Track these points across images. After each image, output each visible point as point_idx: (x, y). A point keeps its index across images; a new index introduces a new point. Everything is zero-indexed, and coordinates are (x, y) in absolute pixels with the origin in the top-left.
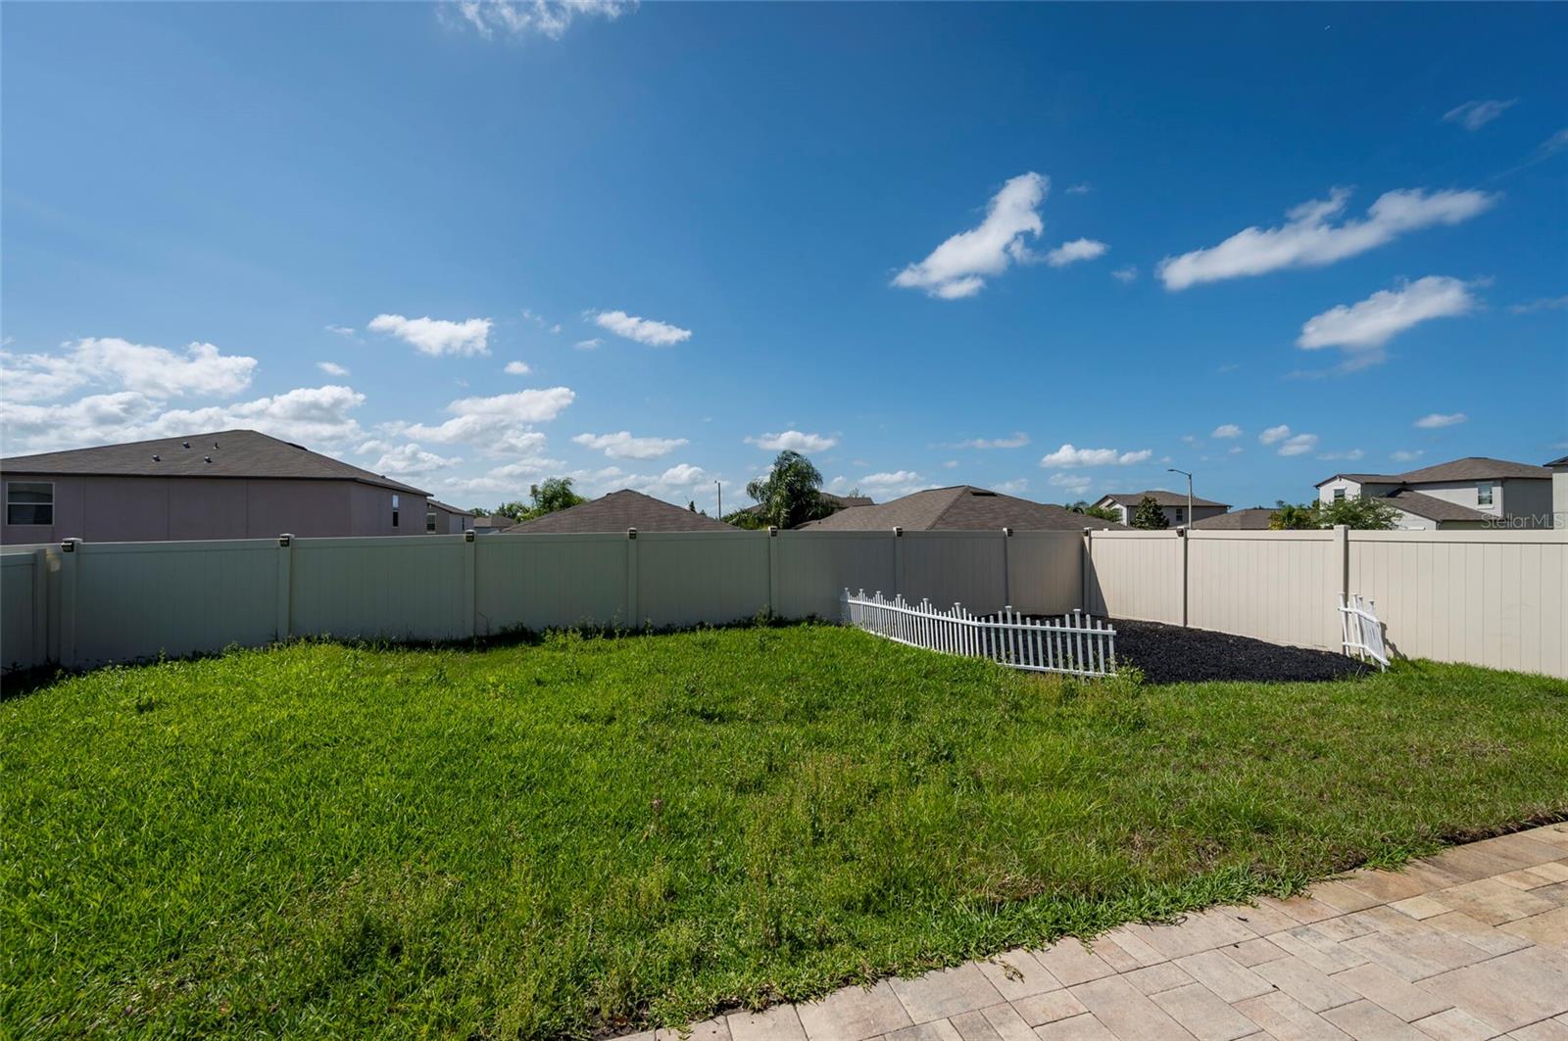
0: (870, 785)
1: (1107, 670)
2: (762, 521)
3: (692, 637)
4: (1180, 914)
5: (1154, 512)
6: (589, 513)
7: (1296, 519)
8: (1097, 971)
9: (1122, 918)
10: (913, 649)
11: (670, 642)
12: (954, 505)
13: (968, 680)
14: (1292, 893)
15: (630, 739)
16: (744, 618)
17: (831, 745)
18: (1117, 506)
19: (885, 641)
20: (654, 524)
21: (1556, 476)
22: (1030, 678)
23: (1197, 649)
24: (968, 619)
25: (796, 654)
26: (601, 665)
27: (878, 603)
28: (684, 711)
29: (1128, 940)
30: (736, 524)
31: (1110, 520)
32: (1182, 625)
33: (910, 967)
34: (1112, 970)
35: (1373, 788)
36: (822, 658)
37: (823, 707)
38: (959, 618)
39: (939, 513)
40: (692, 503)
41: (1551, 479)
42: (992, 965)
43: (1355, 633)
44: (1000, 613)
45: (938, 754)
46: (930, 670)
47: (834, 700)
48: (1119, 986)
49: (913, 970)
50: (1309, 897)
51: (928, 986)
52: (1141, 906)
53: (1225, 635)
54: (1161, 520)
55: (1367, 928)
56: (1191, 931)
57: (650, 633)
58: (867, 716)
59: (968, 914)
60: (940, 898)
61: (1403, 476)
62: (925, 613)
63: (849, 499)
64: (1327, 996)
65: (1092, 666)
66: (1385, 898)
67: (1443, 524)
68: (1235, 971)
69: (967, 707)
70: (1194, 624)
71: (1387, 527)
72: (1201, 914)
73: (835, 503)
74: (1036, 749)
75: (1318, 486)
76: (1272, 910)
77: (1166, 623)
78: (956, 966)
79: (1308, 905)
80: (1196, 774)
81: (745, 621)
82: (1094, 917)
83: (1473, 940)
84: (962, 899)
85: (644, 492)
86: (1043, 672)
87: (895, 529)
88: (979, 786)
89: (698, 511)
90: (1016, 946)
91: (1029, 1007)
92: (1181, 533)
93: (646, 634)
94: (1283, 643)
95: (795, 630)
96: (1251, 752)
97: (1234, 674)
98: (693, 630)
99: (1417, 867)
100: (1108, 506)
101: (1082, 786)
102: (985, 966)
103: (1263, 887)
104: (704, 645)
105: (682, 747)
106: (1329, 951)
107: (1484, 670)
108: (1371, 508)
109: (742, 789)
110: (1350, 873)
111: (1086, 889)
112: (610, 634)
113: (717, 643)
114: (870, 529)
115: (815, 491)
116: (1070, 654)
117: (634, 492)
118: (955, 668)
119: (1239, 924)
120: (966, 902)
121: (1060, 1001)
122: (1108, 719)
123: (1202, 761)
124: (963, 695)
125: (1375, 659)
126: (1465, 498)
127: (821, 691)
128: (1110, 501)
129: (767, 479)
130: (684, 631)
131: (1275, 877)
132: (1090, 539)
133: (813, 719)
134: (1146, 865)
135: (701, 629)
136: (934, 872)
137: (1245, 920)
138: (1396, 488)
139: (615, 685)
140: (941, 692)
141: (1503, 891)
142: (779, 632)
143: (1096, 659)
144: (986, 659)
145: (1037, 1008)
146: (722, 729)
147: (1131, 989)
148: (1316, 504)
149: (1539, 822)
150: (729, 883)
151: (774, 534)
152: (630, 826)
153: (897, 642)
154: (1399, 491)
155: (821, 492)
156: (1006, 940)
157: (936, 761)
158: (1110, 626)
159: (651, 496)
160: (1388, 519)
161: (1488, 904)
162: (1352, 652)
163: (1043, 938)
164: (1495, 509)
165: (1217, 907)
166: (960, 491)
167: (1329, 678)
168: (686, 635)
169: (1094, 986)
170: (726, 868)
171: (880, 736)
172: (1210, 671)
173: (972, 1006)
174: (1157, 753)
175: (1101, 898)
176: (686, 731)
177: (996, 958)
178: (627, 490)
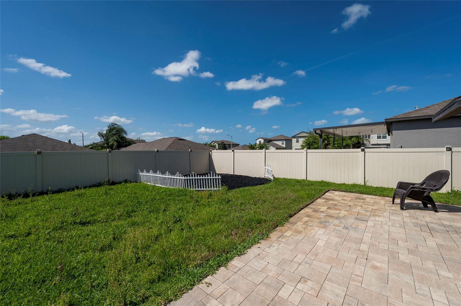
0: (154, 236)
1: (219, 188)
2: (103, 147)
3: (73, 193)
4: (246, 250)
5: (224, 146)
6: (11, 143)
7: (252, 147)
8: (230, 274)
9: (233, 257)
10: (163, 188)
11: (62, 196)
12: (173, 143)
13: (182, 195)
14: (267, 237)
15: (41, 241)
16: (97, 183)
17: (138, 225)
18: (215, 144)
19: (154, 186)
20: (50, 148)
21: (293, 139)
22: (200, 192)
23: (237, 180)
24: (181, 177)
25: (121, 194)
26: (21, 210)
27: (151, 174)
28: (71, 224)
29: (236, 262)
30: (91, 148)
31: (214, 147)
32: (233, 174)
33: (177, 296)
34: (233, 273)
35: (276, 208)
36: (131, 194)
37: (133, 211)
38: (178, 177)
39: (168, 145)
40: (70, 140)
41: (292, 140)
42: (202, 284)
43: (267, 173)
44: (191, 174)
45: (176, 220)
46: (170, 193)
47: (137, 208)
48: (236, 277)
49: (178, 297)
50: (270, 237)
51: (184, 300)
52: (238, 251)
53: (242, 176)
54: (225, 148)
55: (281, 241)
56: (249, 254)
57: (50, 193)
58: (150, 212)
59: (193, 270)
60: (184, 268)
61: (271, 138)
62: (167, 176)
63: (137, 140)
64: (278, 261)
65: (215, 187)
66: (283, 233)
67: (277, 149)
68: (260, 262)
69: (183, 204)
70: (236, 173)
71: (268, 149)
72: (250, 249)
73: (133, 142)
74: (205, 213)
75: (256, 140)
76: (264, 243)
77: (230, 174)
78: (192, 289)
79: (270, 239)
80: (243, 212)
81: (98, 184)
82: (227, 259)
83: (297, 238)
84: (191, 266)
85: (44, 135)
86: (203, 190)
87: (156, 150)
88: (190, 228)
89: (72, 143)
90: (208, 275)
91: (214, 294)
92: (233, 151)
93: (48, 194)
94: (254, 177)
95: (119, 186)
96: (253, 204)
97: (246, 185)
98: (73, 190)
99: (286, 224)
100: (213, 144)
101: (218, 221)
102: (201, 286)
103: (262, 238)
104: (79, 195)
105: (71, 239)
106: (276, 249)
107: (287, 179)
108: (266, 145)
109: (102, 250)
110: (276, 229)
111: (224, 251)
112: (26, 196)
113: (85, 194)
114: (145, 150)
115: (125, 137)
116: (210, 184)
117: (38, 135)
118: (178, 192)
119: (258, 249)
120: (192, 267)
121: (223, 287)
122: (221, 202)
123: (243, 208)
124: (181, 200)
125: (271, 179)
126: (279, 143)
127: (132, 206)
128: (214, 142)
129: (105, 132)
130: (69, 190)
131: (263, 234)
132: (212, 152)
133: (130, 216)
134: (237, 240)
135: (77, 189)
136: (181, 260)
137: (259, 247)
138: (269, 141)
139: (30, 218)
140: (174, 200)
141: (299, 226)
142: (113, 187)
143: (216, 185)
144: (187, 188)
145: (217, 293)
146: (90, 227)
147: (239, 276)
148: (256, 144)
149: (302, 209)
150: (100, 291)
151: (110, 152)
152: (44, 281)
153: (158, 186)
154: (270, 142)
155: (127, 137)
156: (205, 275)
157: (175, 222)
158: (220, 176)
159: (48, 137)
160: (268, 147)
161: (298, 229)
162: (266, 177)
163: (215, 270)
164: (284, 146)
165: (253, 246)
166: (174, 139)
167: (263, 184)
168: (70, 192)
169: (230, 279)
170: (98, 285)
171: (156, 218)
172: (241, 185)
173: (199, 301)
174: (233, 208)
175: (228, 252)
176: (72, 232)
177: (203, 282)
178: (34, 134)
